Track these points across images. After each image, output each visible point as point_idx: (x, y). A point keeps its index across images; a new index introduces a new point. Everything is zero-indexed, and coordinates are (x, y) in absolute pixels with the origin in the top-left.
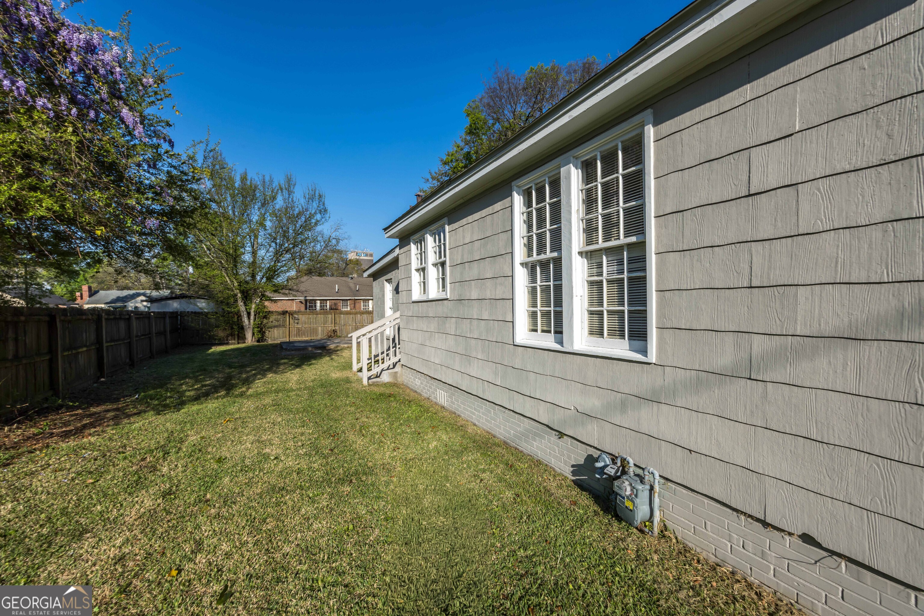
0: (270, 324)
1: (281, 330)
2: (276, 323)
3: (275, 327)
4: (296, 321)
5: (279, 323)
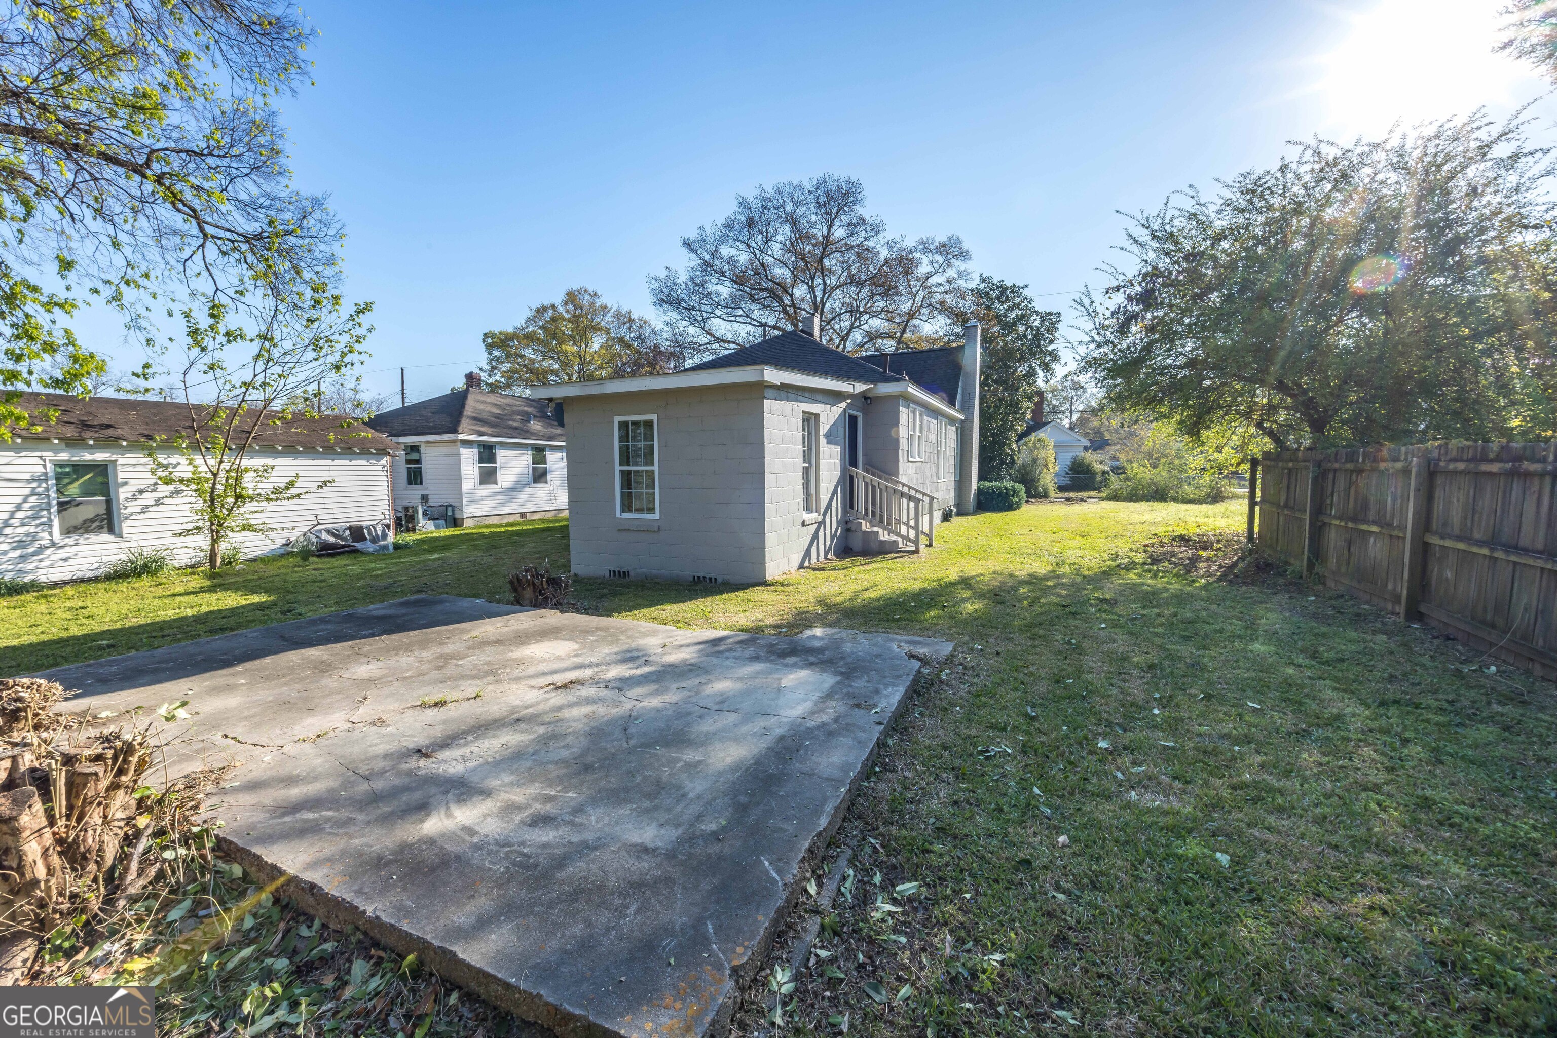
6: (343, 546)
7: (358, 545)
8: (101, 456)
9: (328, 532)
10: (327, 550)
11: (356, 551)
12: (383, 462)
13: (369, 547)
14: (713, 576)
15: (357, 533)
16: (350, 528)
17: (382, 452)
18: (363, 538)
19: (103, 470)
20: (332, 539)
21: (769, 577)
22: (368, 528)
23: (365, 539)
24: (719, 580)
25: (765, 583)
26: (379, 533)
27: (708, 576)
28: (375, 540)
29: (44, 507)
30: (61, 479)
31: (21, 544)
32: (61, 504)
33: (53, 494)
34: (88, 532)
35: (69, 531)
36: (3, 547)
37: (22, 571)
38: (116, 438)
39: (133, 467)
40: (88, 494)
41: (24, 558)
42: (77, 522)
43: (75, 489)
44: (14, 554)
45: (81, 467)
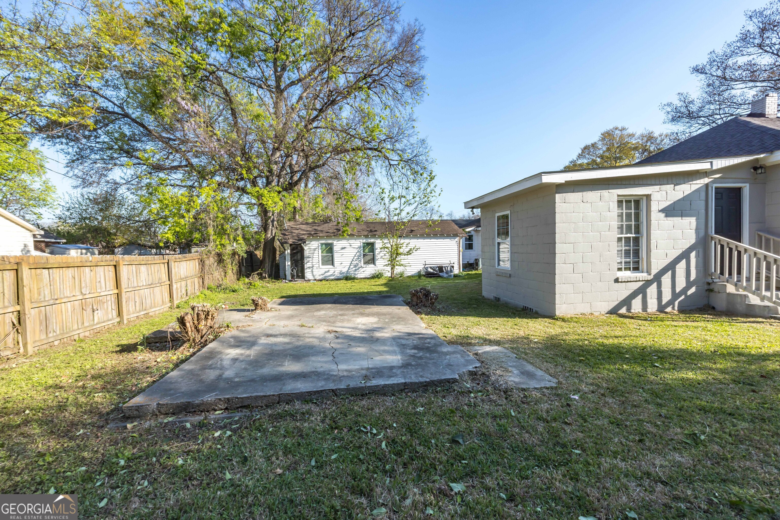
6: (436, 274)
7: (441, 274)
8: (372, 240)
9: (431, 268)
10: (429, 275)
11: (440, 276)
12: (456, 240)
13: (445, 275)
14: (531, 307)
15: (441, 269)
16: (438, 267)
17: (455, 236)
18: (443, 271)
19: (372, 244)
20: (432, 271)
21: (559, 313)
22: (445, 267)
23: (443, 272)
24: (534, 311)
25: (552, 317)
26: (449, 269)
27: (529, 307)
28: (447, 273)
29: (360, 256)
30: (364, 247)
31: (355, 266)
32: (364, 255)
33: (362, 252)
34: (369, 264)
35: (365, 263)
36: (352, 267)
37: (355, 274)
38: (375, 235)
39: (379, 244)
40: (369, 252)
41: (356, 270)
42: (367, 260)
43: (367, 251)
44: (354, 269)
45: (368, 244)
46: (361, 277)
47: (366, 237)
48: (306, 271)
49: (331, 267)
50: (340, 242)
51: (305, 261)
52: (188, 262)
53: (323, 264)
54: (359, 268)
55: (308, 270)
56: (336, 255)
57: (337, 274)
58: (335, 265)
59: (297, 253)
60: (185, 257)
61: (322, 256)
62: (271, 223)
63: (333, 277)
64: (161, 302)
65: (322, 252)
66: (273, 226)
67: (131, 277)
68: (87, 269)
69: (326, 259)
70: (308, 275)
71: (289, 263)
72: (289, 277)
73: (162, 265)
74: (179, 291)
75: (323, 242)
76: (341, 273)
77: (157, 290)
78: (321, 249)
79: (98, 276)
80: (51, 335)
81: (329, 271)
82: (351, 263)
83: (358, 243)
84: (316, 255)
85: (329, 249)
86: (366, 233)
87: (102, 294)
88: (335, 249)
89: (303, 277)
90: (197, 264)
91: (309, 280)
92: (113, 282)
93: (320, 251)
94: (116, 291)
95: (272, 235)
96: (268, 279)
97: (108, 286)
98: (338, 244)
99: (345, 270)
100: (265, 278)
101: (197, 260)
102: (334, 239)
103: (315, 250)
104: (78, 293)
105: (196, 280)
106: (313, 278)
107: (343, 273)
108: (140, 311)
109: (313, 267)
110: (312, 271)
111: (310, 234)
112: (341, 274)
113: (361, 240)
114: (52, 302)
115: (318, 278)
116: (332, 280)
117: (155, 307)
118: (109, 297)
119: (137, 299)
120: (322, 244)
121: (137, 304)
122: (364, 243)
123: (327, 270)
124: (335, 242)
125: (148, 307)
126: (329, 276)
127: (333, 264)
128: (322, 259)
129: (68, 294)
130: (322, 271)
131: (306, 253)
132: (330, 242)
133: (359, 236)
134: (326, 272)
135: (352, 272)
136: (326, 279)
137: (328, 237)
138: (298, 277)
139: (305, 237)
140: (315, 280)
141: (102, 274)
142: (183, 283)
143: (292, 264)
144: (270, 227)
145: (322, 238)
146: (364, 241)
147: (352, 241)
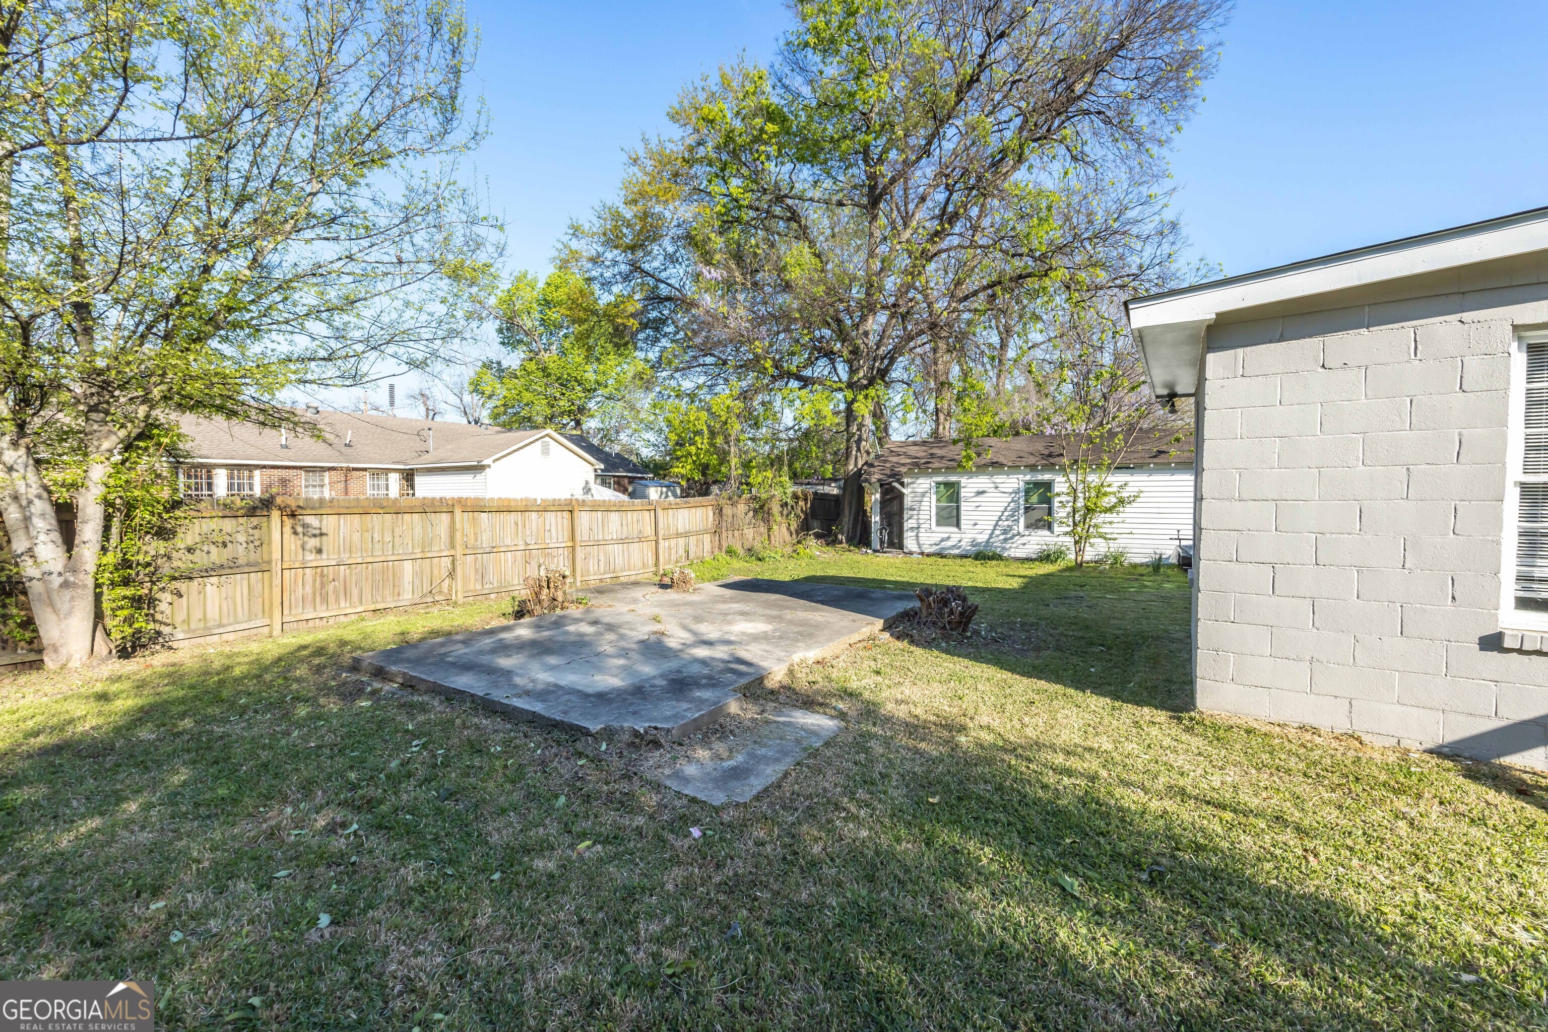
0: (181, 561)
1: (239, 585)
2: (216, 556)
3: (207, 572)
4: (313, 543)
5: (227, 553)
8: (1047, 477)
19: (1048, 485)
29: (1017, 509)
30: (1027, 492)
31: (1005, 532)
32: (1026, 509)
33: (1022, 501)
34: (1037, 528)
35: (1027, 527)
36: (997, 532)
37: (1004, 548)
38: (1054, 465)
39: (1060, 484)
40: (1040, 502)
41: (1006, 540)
42: (1033, 521)
43: (1034, 499)
44: (1002, 537)
45: (1037, 485)
46: (1018, 555)
47: (1033, 468)
48: (905, 535)
49: (955, 529)
50: (974, 480)
51: (906, 517)
52: (694, 510)
53: (939, 524)
54: (1014, 536)
55: (910, 534)
56: (964, 506)
57: (966, 545)
58: (963, 527)
59: (890, 500)
60: (686, 502)
61: (937, 507)
62: (854, 445)
63: (957, 552)
64: (641, 565)
65: (938, 500)
66: (859, 449)
67: (594, 527)
68: (534, 515)
69: (945, 513)
70: (910, 543)
71: (878, 519)
72: (876, 544)
73: (647, 513)
74: (673, 551)
75: (940, 479)
76: (974, 543)
77: (635, 547)
78: (937, 493)
79: (547, 524)
80: (487, 586)
81: (949, 538)
82: (996, 525)
83: (1014, 482)
84: (925, 505)
85: (952, 493)
86: (1032, 460)
87: (551, 546)
88: (964, 493)
89: (901, 547)
90: (711, 514)
91: (911, 553)
92: (567, 534)
93: (934, 498)
94: (570, 544)
95: (856, 465)
96: (844, 545)
97: (560, 536)
98: (969, 485)
99: (982, 538)
100: (841, 542)
101: (710, 508)
102: (962, 474)
103: (923, 494)
104: (521, 542)
105: (707, 538)
106: (918, 550)
107: (979, 544)
108: (605, 573)
109: (918, 528)
110: (917, 536)
111: (917, 465)
112: (973, 546)
113: (1021, 477)
114: (488, 550)
115: (927, 550)
116: (955, 557)
117: (629, 570)
118: (561, 551)
119: (602, 557)
120: (938, 484)
121: (602, 563)
122: (1027, 483)
123: (946, 535)
124: (964, 481)
125: (618, 568)
126: (949, 548)
127: (958, 525)
128: (937, 514)
129: (508, 542)
130: (936, 538)
131: (908, 502)
132: (953, 479)
133: (1014, 468)
134: (943, 540)
135: (997, 542)
136: (941, 555)
137: (950, 470)
138: (891, 544)
139: (903, 470)
140: (922, 554)
141: (553, 520)
142: (682, 541)
143: (882, 519)
144: (854, 453)
145: (936, 471)
146: (1028, 477)
147: (999, 479)
